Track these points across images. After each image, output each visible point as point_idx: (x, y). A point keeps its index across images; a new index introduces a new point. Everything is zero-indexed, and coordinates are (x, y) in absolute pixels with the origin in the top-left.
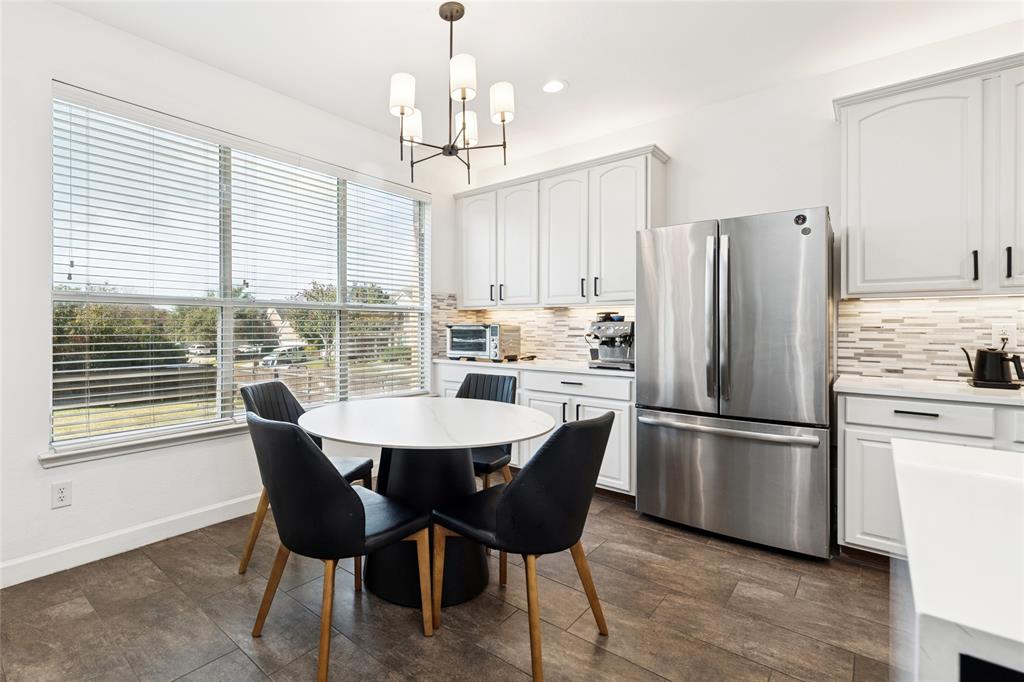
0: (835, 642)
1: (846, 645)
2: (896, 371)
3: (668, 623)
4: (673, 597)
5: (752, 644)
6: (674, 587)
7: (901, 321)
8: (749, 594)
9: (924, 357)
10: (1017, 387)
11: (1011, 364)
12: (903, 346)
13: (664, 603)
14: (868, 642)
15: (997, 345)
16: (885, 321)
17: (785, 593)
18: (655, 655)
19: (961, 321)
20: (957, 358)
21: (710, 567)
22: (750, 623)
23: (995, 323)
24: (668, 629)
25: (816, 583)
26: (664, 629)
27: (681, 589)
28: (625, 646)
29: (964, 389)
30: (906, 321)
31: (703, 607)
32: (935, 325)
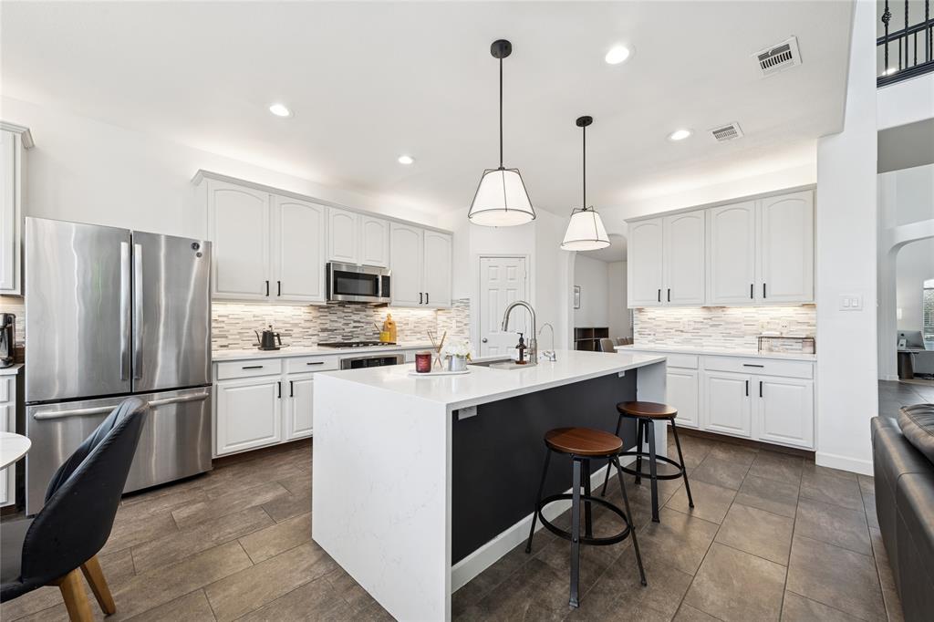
0: (249, 506)
1: (253, 504)
2: (225, 346)
3: (155, 566)
4: (138, 551)
5: (215, 536)
6: (130, 545)
7: (227, 316)
8: (185, 515)
9: (238, 337)
10: (278, 349)
11: (276, 338)
12: (228, 331)
13: (135, 559)
14: (260, 497)
15: (267, 329)
16: (219, 316)
17: (203, 501)
18: (169, 588)
19: (254, 316)
20: (252, 336)
21: (142, 517)
22: (202, 528)
23: (267, 318)
24: (158, 569)
25: (213, 487)
26: (156, 571)
27: (138, 543)
28: (140, 604)
29: (256, 352)
30: (231, 316)
31: (167, 540)
32: (243, 319)
